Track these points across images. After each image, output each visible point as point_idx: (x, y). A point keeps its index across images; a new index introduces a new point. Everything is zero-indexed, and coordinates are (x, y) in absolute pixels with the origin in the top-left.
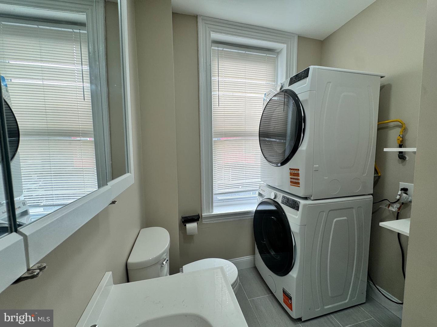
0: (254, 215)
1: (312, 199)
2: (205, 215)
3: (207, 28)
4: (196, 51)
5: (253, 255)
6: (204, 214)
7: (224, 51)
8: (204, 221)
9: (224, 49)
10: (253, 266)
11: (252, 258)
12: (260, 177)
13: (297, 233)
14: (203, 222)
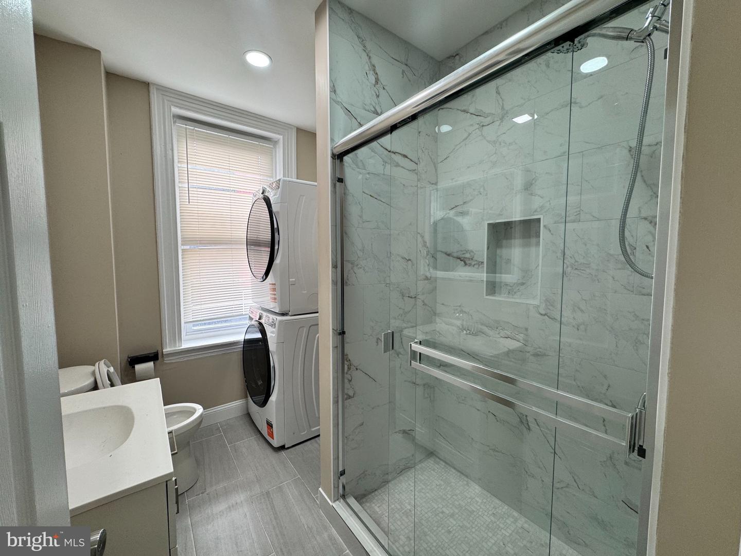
0: (242, 346)
1: (290, 314)
2: (168, 351)
3: (166, 101)
4: (149, 130)
5: (245, 398)
6: (167, 349)
7: (195, 130)
8: (167, 360)
9: (196, 129)
10: (246, 412)
11: (244, 402)
12: (251, 298)
13: (274, 352)
14: (165, 362)
